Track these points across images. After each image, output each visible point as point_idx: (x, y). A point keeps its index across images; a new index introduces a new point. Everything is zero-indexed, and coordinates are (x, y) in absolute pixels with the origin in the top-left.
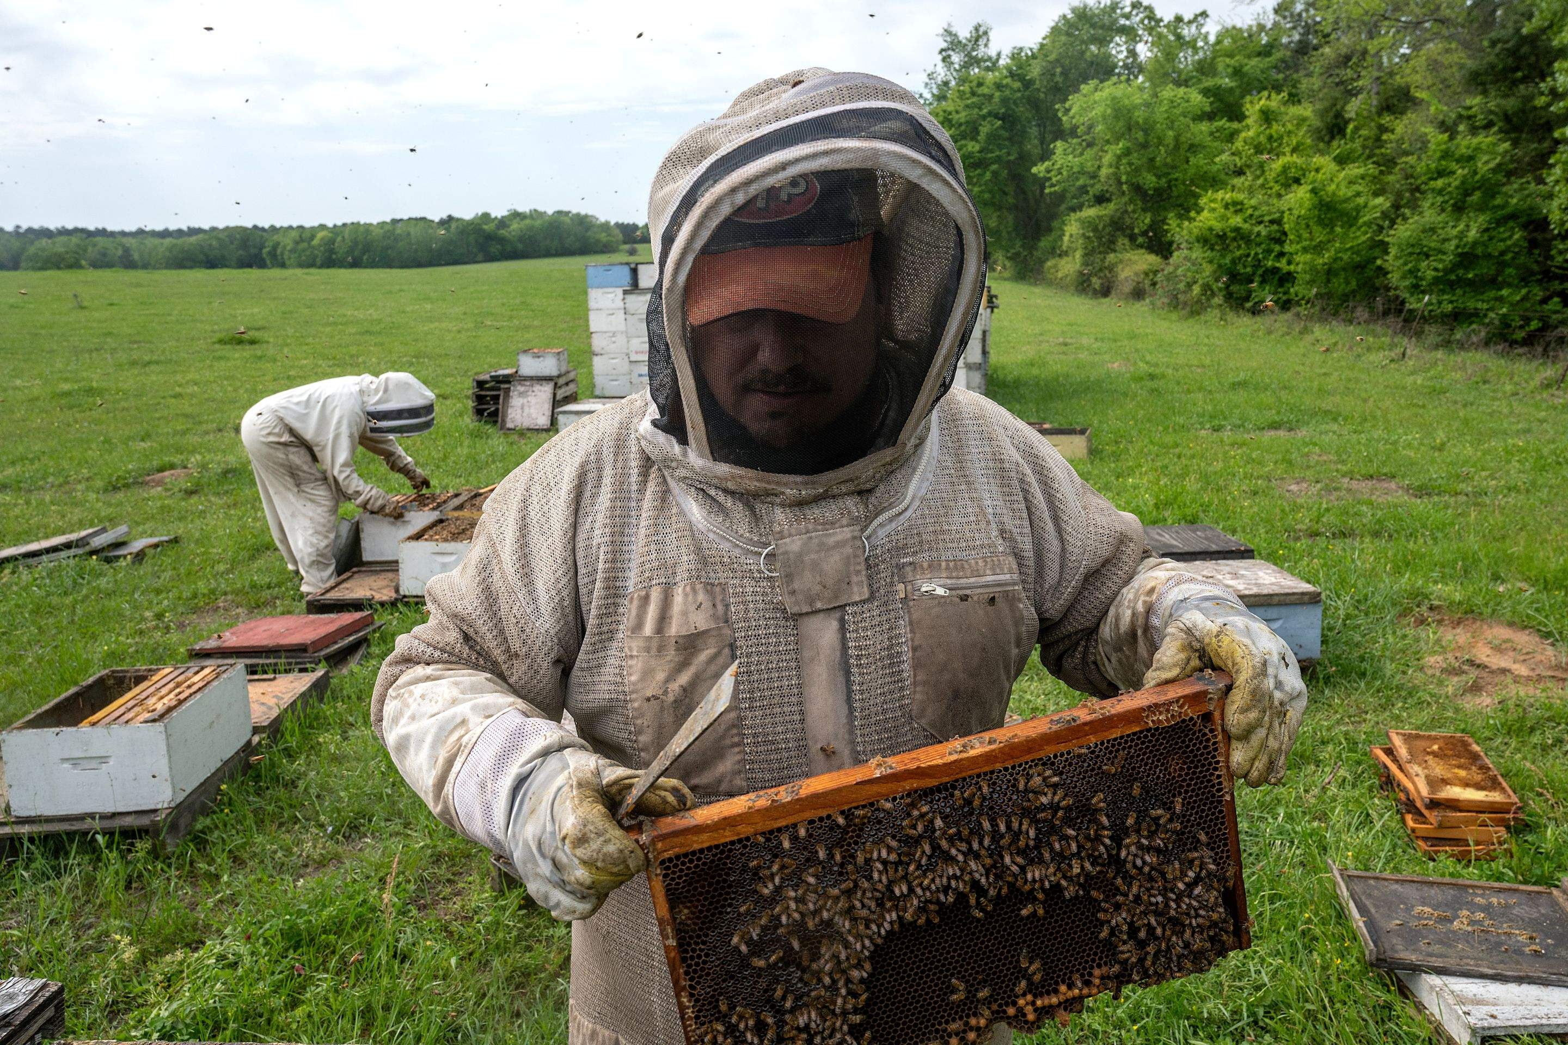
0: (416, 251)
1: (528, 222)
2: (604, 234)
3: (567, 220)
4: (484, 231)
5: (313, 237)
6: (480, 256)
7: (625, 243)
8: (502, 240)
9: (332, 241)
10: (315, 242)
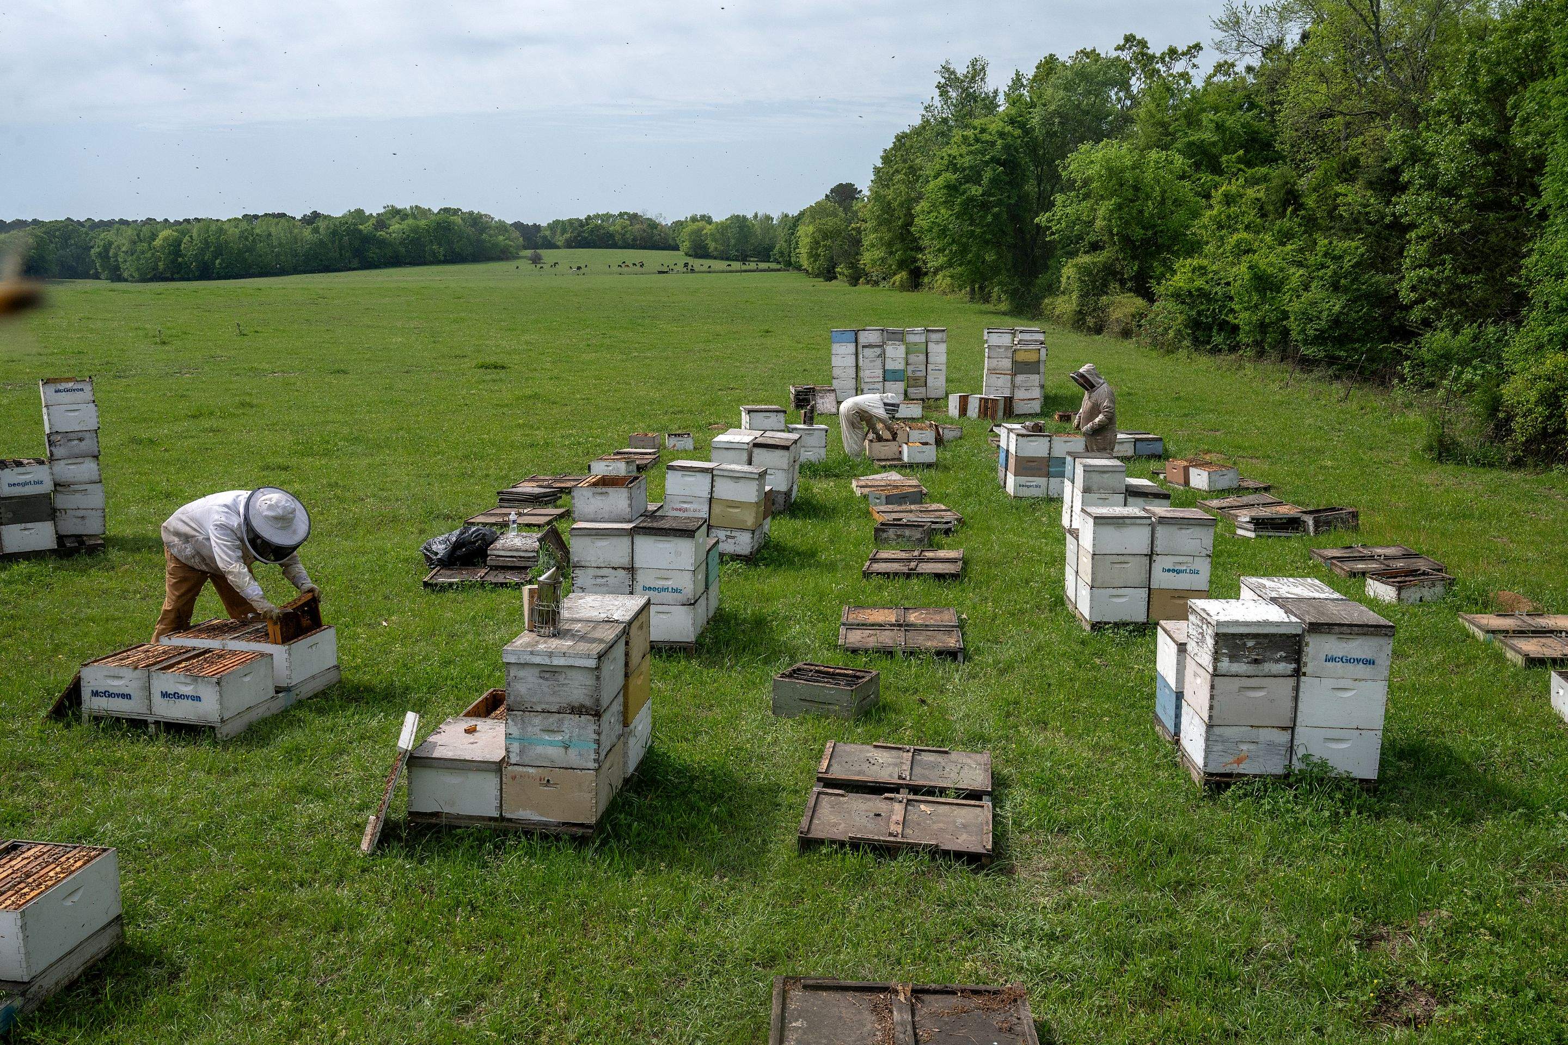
0: (278, 255)
1: (410, 221)
2: (501, 238)
3: (457, 220)
4: (360, 231)
5: (154, 236)
6: (355, 263)
7: (525, 248)
8: (382, 243)
9: (177, 243)
10: (158, 242)
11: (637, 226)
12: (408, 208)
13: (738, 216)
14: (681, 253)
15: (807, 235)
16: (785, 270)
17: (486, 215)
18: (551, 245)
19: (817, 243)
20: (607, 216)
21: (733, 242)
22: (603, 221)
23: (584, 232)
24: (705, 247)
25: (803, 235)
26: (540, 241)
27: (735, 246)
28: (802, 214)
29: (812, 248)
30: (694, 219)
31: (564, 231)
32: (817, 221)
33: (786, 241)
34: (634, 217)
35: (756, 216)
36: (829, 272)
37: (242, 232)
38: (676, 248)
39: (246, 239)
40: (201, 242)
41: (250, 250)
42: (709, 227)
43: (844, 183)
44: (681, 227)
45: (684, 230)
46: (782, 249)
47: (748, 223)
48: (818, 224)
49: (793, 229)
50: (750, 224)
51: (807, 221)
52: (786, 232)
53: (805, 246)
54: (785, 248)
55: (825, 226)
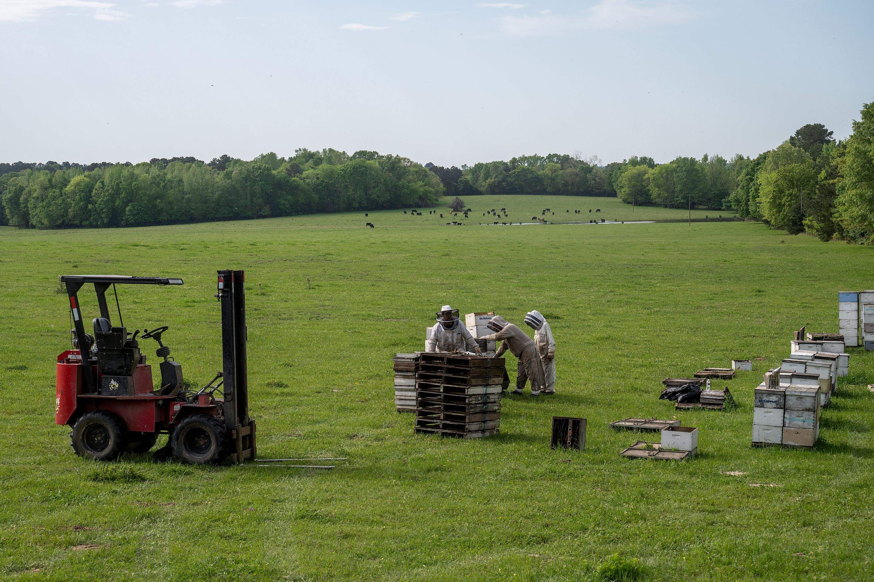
0: (189, 200)
1: (324, 166)
2: (421, 183)
3: (374, 163)
4: (273, 177)
5: (65, 182)
6: (266, 210)
7: (446, 194)
8: (294, 189)
9: (89, 188)
10: (69, 188)
11: (569, 170)
12: (321, 151)
13: (685, 159)
14: (618, 200)
15: (769, 183)
16: (739, 220)
17: (404, 159)
18: (472, 191)
19: (781, 192)
20: (536, 158)
21: (679, 187)
22: (530, 164)
23: (509, 176)
24: (647, 194)
25: (764, 183)
26: (461, 187)
27: (681, 191)
28: (762, 158)
29: (774, 198)
30: (634, 162)
31: (487, 175)
32: (781, 168)
33: (742, 188)
34: (565, 160)
35: (706, 158)
36: (795, 223)
37: (154, 178)
38: (613, 194)
39: (158, 184)
40: (112, 188)
41: (161, 196)
42: (651, 171)
43: (812, 124)
44: (619, 171)
45: (623, 174)
46: (738, 197)
47: (697, 167)
48: (783, 172)
49: (750, 175)
50: (699, 167)
51: (769, 168)
52: (743, 179)
53: (767, 195)
54: (742, 196)
55: (790, 173)
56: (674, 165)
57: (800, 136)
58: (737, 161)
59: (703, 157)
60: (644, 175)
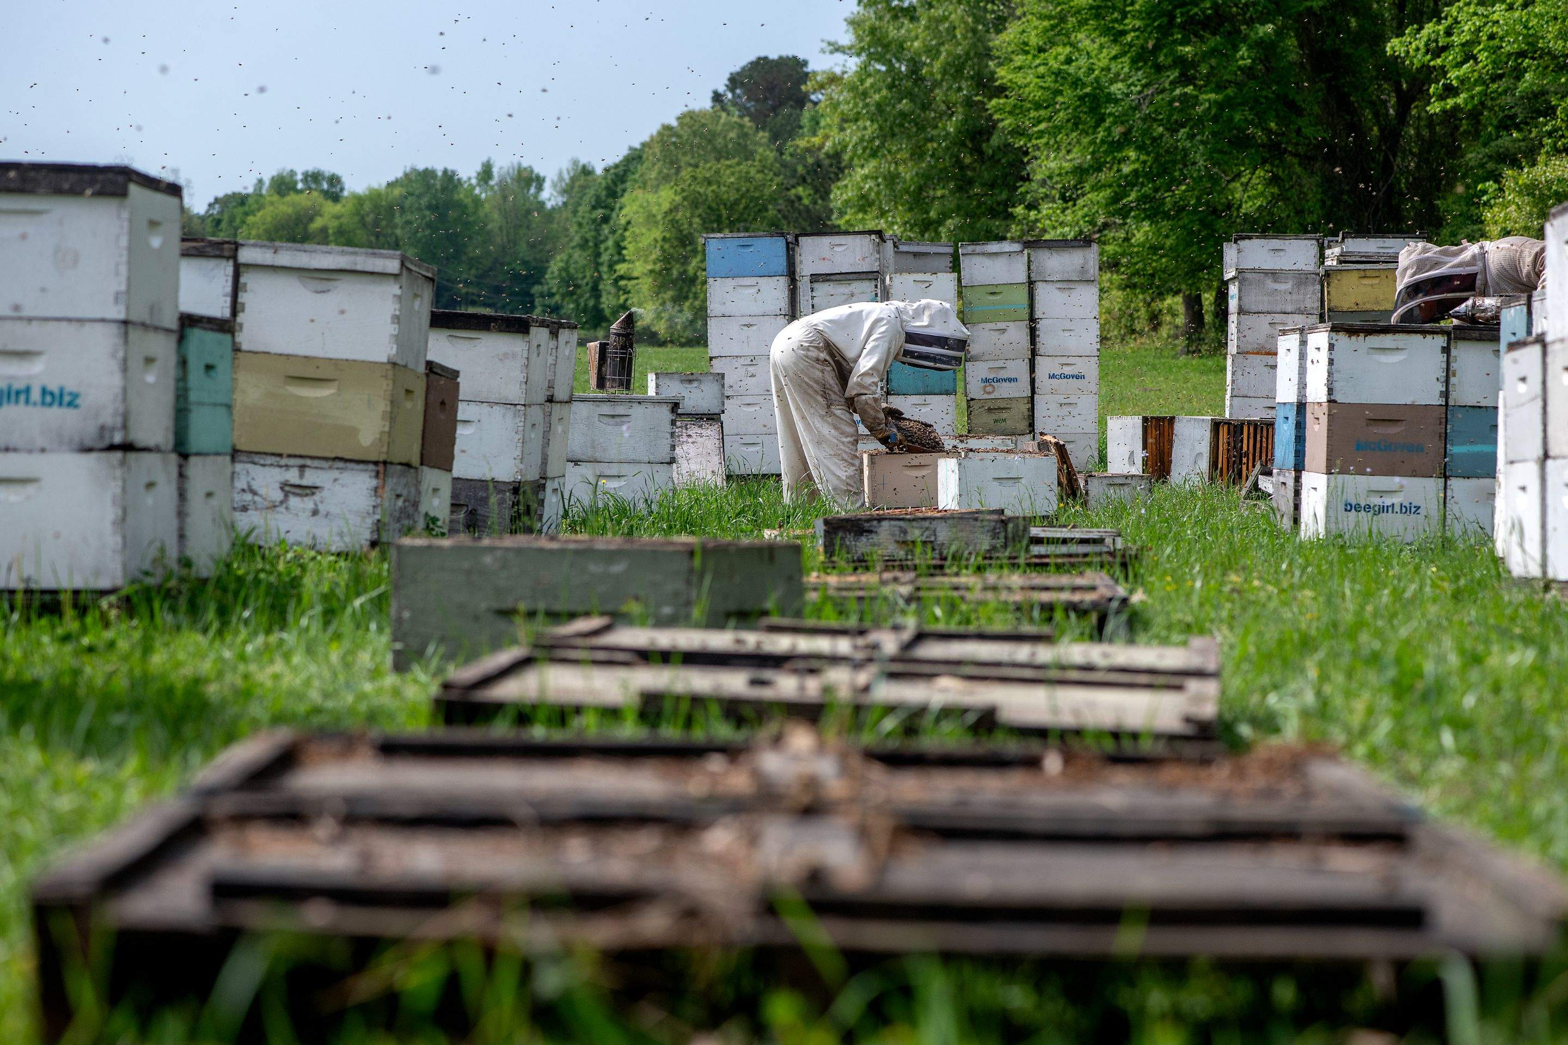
13: (427, 174)
15: (651, 218)
25: (639, 220)
28: (635, 158)
29: (666, 259)
30: (283, 185)
32: (686, 173)
33: (583, 245)
35: (486, 173)
42: (331, 208)
43: (773, 56)
44: (240, 210)
45: (251, 219)
46: (572, 270)
47: (461, 196)
48: (690, 185)
49: (605, 207)
50: (467, 197)
51: (653, 175)
52: (583, 217)
53: (643, 254)
54: (584, 267)
55: (710, 183)
56: (397, 192)
57: (738, 91)
58: (573, 179)
59: (479, 168)
60: (311, 219)
